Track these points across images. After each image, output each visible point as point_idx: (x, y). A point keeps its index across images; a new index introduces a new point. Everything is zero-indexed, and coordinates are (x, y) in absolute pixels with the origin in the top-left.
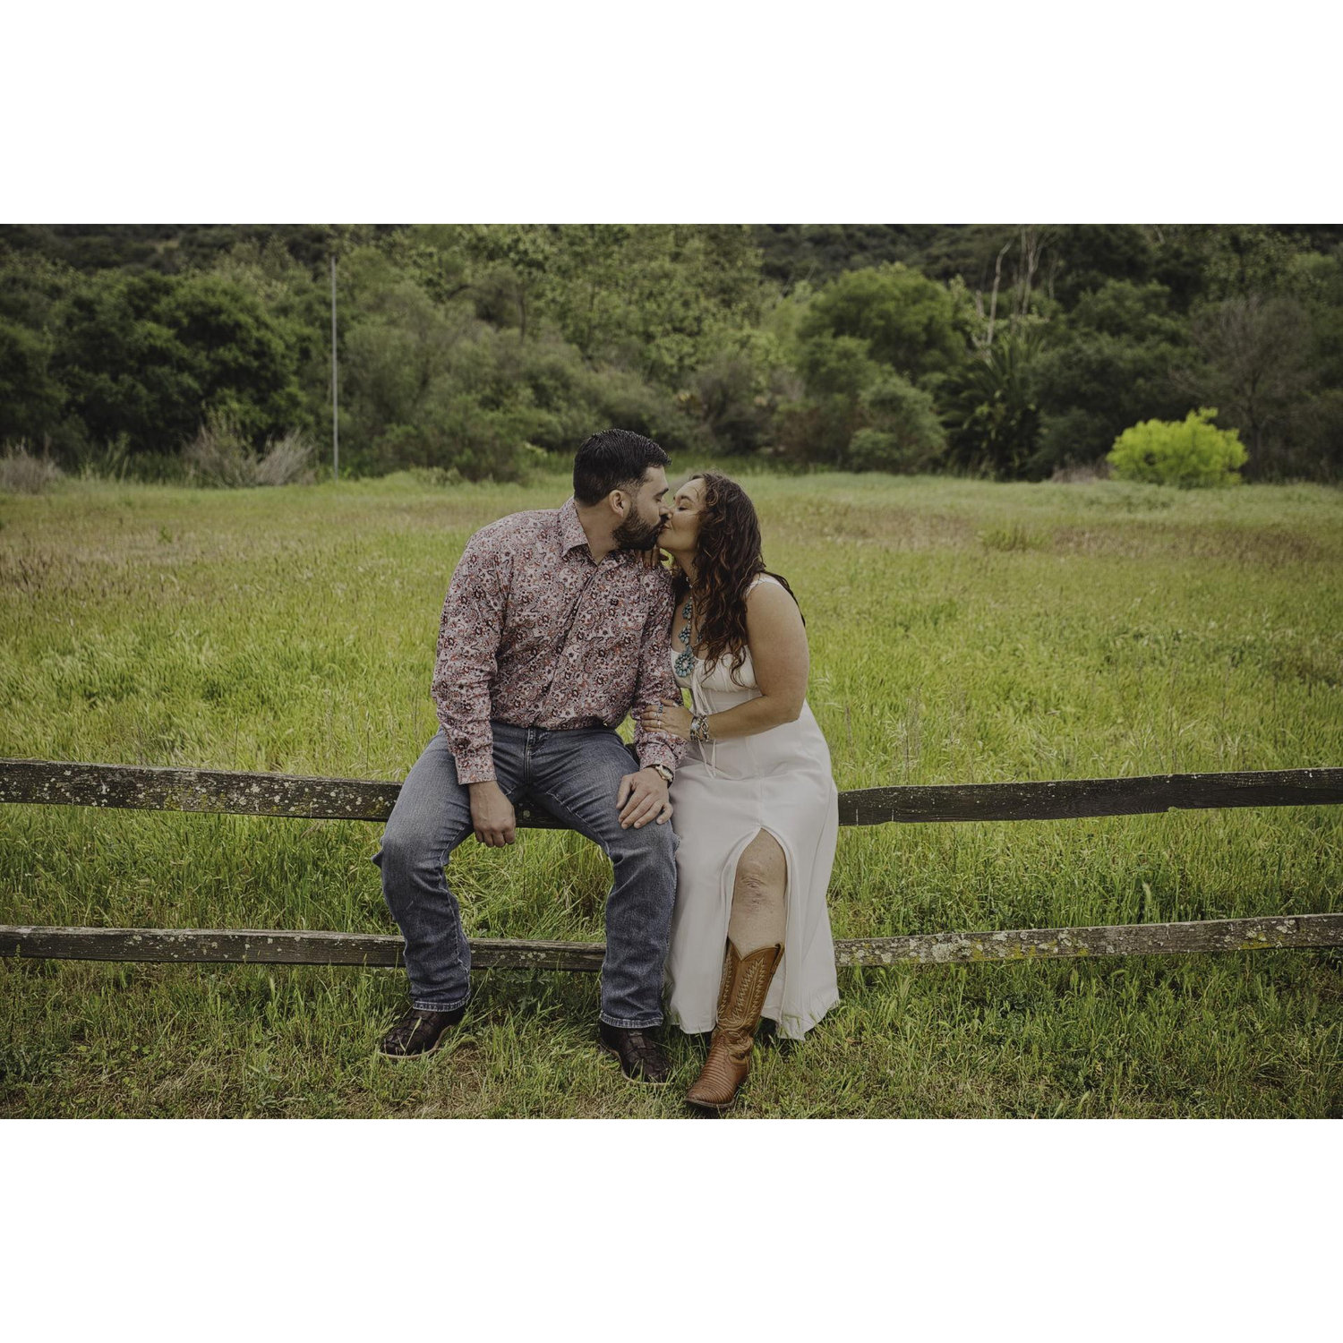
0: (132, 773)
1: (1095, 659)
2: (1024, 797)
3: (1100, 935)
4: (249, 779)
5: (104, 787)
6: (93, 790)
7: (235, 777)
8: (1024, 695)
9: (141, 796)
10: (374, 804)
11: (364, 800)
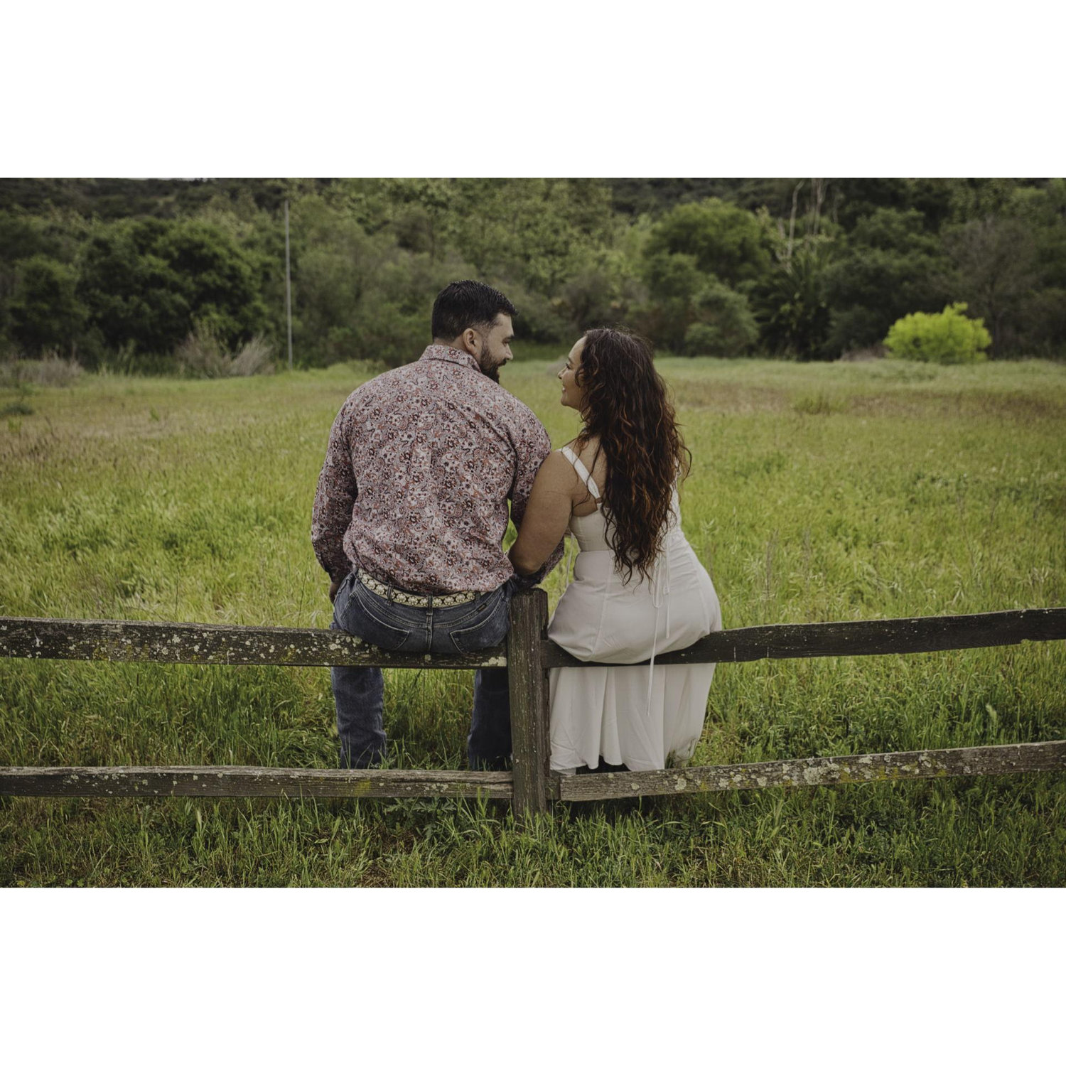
0: (63, 627)
1: (903, 500)
2: (889, 633)
3: (957, 756)
4: (170, 630)
5: (38, 640)
6: (29, 643)
7: (158, 628)
8: (850, 531)
9: (71, 648)
10: (286, 652)
11: (276, 648)
